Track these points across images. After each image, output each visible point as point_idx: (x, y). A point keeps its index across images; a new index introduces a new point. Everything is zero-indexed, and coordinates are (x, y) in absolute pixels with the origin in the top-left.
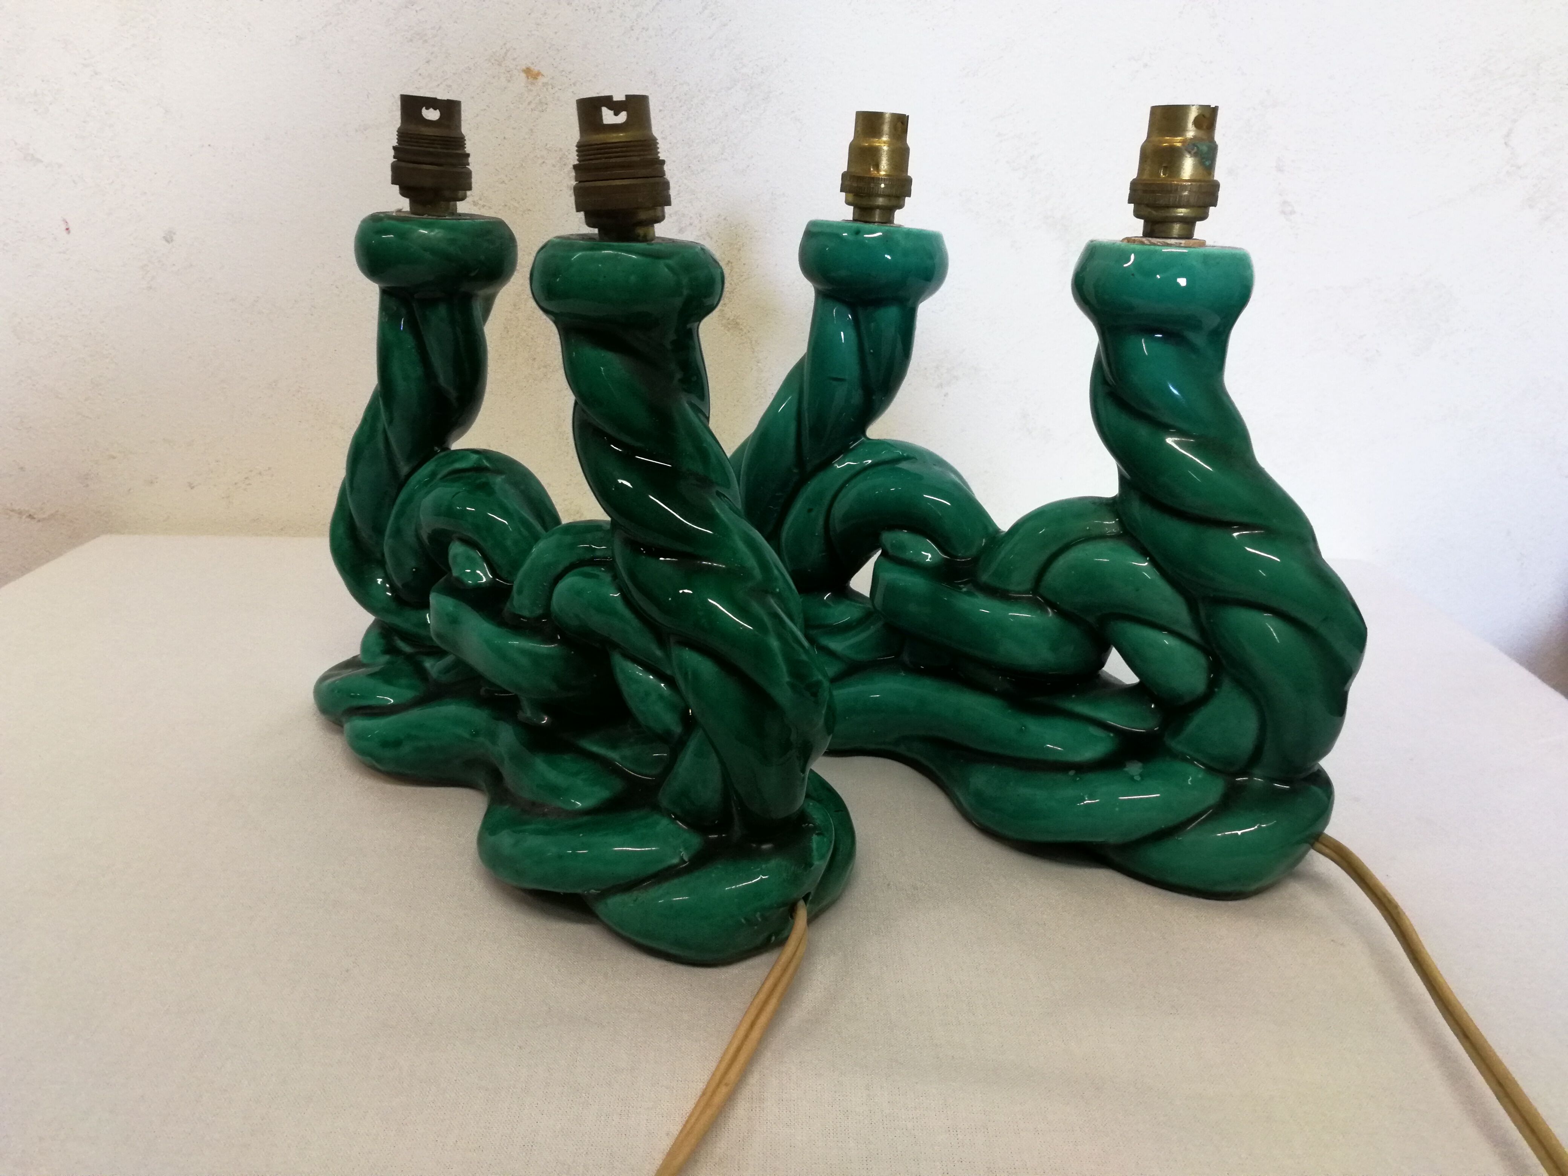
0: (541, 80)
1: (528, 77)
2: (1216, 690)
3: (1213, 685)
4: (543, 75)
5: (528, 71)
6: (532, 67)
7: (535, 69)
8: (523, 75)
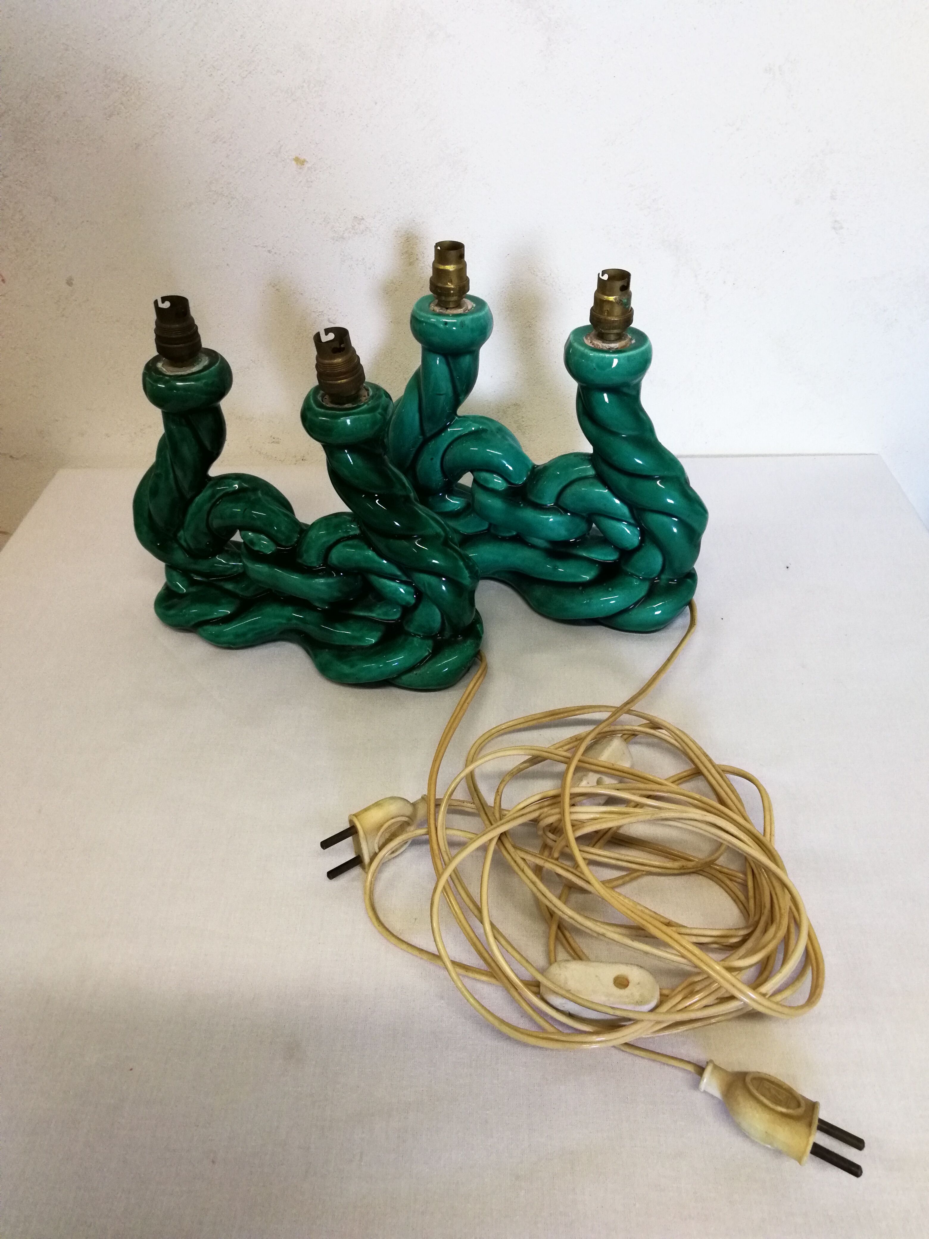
0: (307, 165)
1: (297, 164)
2: (643, 545)
3: (642, 541)
4: (307, 162)
5: (297, 160)
6: (299, 156)
7: (302, 158)
8: (294, 162)
